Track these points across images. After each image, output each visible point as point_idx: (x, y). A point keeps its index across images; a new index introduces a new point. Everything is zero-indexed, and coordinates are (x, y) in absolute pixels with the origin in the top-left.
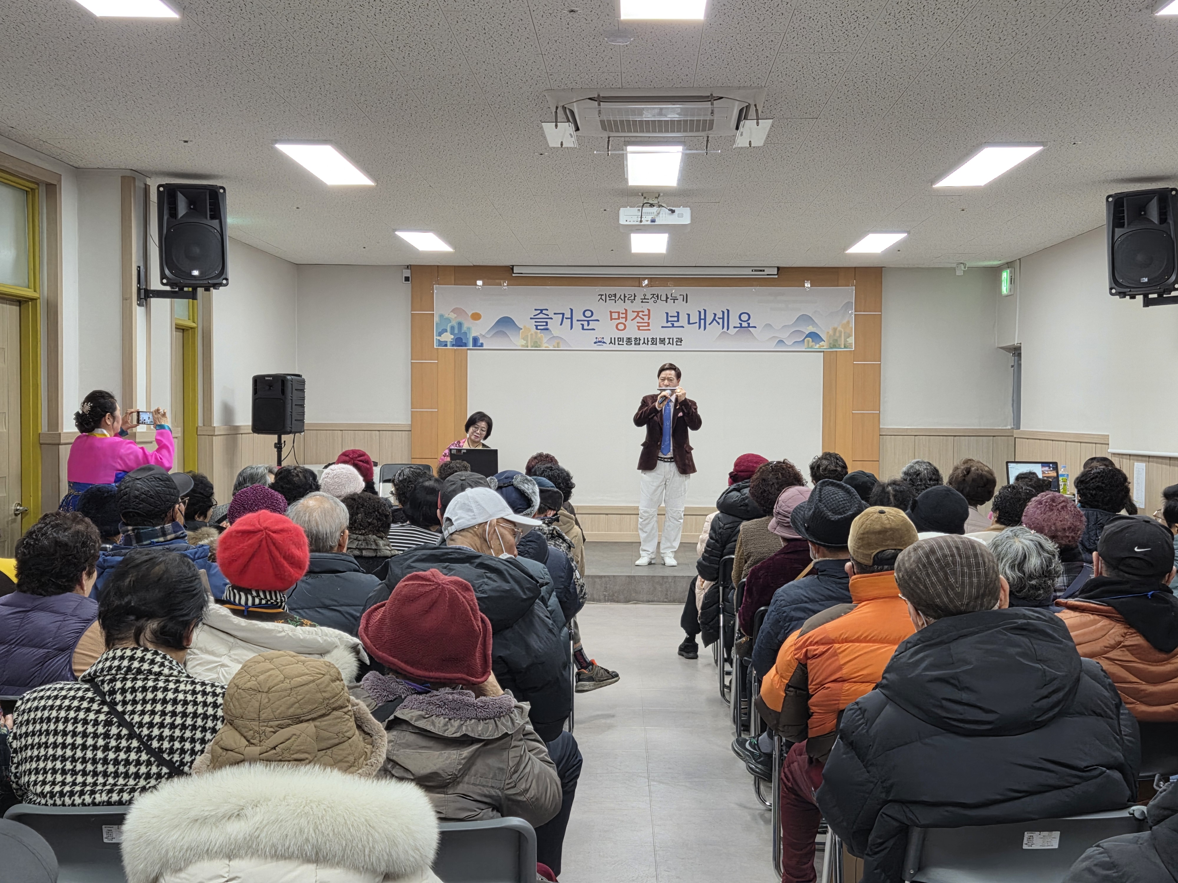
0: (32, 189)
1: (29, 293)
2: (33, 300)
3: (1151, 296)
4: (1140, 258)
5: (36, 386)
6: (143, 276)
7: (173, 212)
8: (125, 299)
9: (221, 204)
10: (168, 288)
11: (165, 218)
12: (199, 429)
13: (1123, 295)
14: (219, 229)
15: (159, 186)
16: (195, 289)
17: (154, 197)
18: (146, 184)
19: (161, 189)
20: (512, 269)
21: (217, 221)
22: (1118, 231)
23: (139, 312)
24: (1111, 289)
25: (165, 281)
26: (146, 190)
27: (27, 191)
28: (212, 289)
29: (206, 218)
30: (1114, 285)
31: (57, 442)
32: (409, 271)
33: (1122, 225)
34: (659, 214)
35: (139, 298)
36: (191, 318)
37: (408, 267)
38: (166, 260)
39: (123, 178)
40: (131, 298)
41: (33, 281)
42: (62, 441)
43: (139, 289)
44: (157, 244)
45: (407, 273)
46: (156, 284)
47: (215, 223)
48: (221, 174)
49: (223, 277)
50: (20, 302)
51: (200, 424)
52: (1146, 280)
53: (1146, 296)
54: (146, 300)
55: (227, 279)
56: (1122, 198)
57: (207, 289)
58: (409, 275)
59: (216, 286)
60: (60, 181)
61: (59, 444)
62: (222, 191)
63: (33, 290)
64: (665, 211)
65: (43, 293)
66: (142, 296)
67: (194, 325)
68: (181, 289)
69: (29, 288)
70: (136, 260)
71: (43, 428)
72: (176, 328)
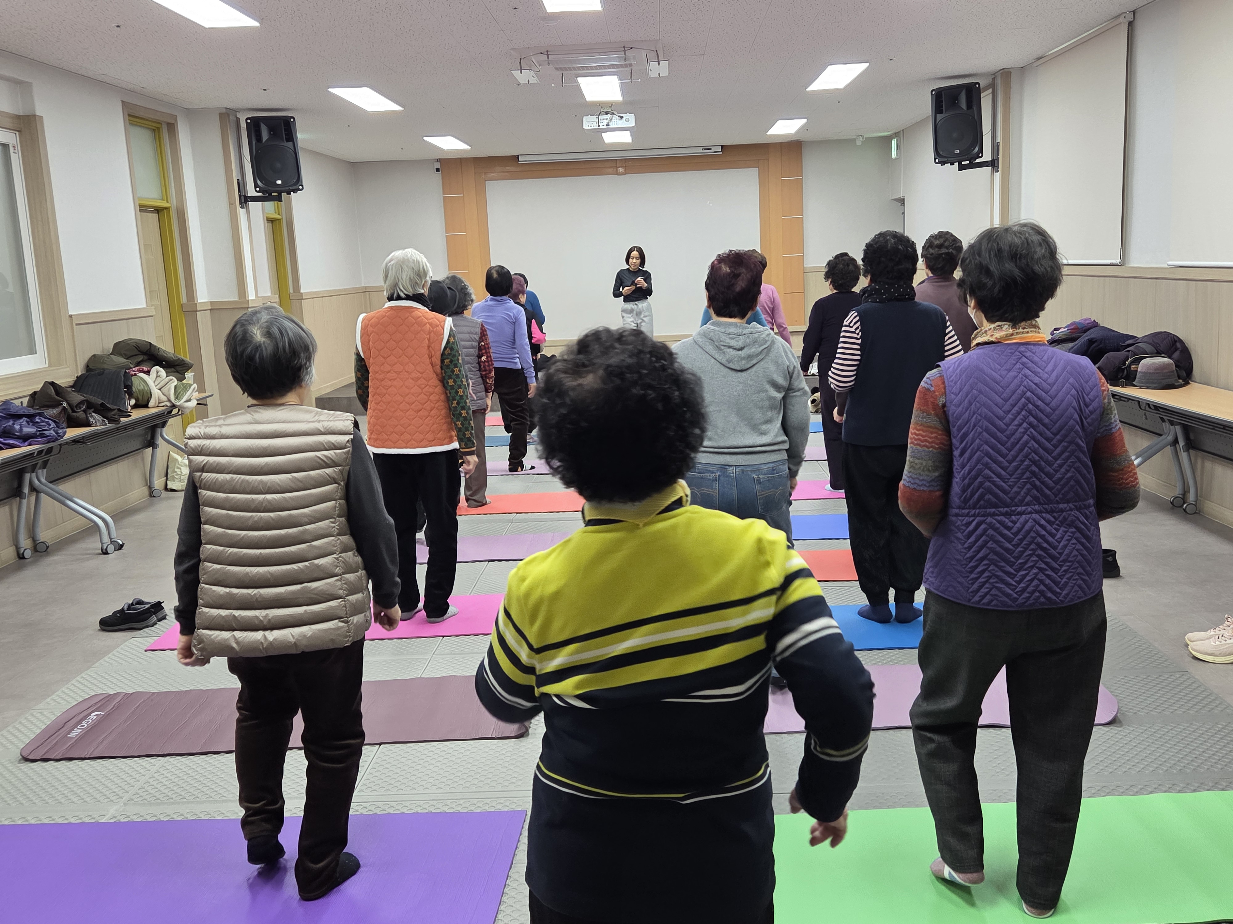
0: (157, 128)
1: (164, 204)
2: (167, 209)
3: (963, 163)
4: (955, 135)
5: (176, 271)
6: (241, 185)
7: (259, 139)
8: (231, 204)
9: (292, 129)
10: (260, 194)
11: (254, 143)
12: (291, 295)
13: (943, 163)
14: (293, 149)
15: (247, 119)
16: (280, 195)
17: (243, 125)
18: (237, 118)
19: (249, 121)
20: (518, 158)
21: (291, 143)
22: (939, 117)
23: (242, 212)
24: (935, 159)
25: (258, 189)
26: (238, 121)
27: (154, 130)
28: (292, 193)
29: (283, 141)
30: (936, 157)
31: (195, 310)
32: (439, 163)
33: (941, 112)
34: (611, 119)
35: (241, 203)
36: (277, 211)
37: (438, 160)
38: (258, 173)
39: (221, 115)
40: (235, 203)
41: (165, 196)
42: (198, 309)
43: (240, 196)
44: (250, 162)
45: (438, 165)
46: (251, 191)
47: (290, 144)
48: (290, 107)
49: (300, 183)
50: (158, 210)
51: (291, 291)
52: (958, 152)
53: (960, 164)
54: (246, 204)
55: (302, 186)
56: (941, 92)
57: (289, 193)
58: (439, 167)
59: (295, 191)
60: (176, 120)
61: (197, 311)
62: (292, 120)
63: (166, 202)
64: (615, 117)
65: (173, 203)
66: (243, 201)
67: (279, 217)
68: (270, 194)
69: (163, 200)
70: (236, 176)
71: (184, 299)
72: (267, 220)
